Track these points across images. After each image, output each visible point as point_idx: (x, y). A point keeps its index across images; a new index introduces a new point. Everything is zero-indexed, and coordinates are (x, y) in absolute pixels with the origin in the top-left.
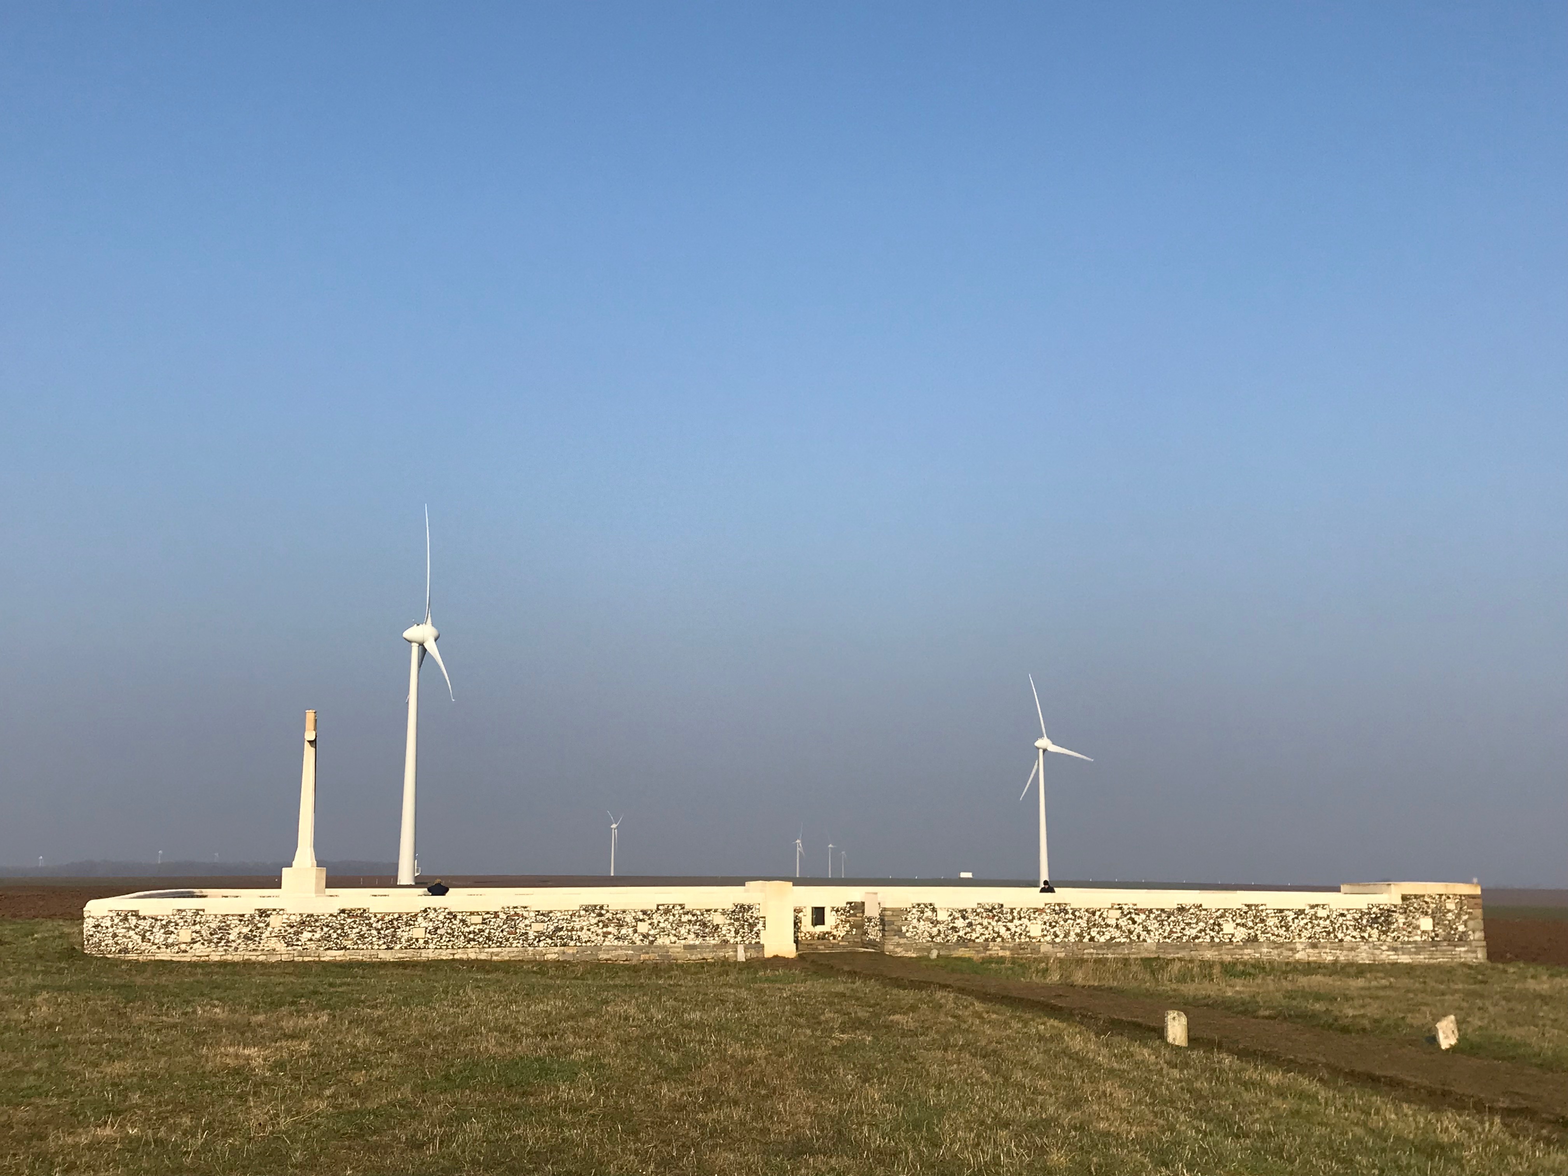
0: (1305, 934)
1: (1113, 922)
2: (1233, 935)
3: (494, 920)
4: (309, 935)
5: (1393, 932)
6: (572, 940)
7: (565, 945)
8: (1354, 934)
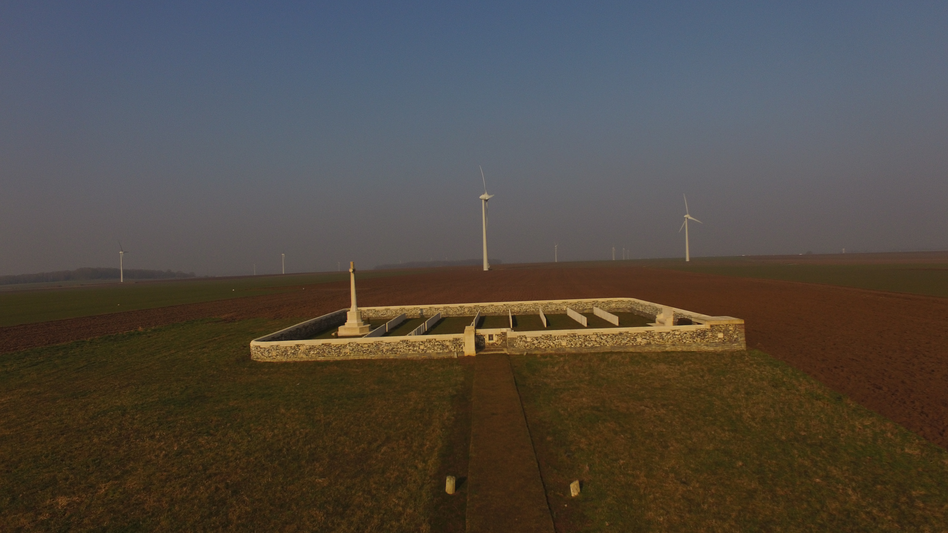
0: (670, 341)
1: (594, 339)
2: (641, 342)
3: (372, 346)
4: (313, 352)
5: (706, 339)
6: (398, 352)
7: (396, 353)
8: (690, 340)
